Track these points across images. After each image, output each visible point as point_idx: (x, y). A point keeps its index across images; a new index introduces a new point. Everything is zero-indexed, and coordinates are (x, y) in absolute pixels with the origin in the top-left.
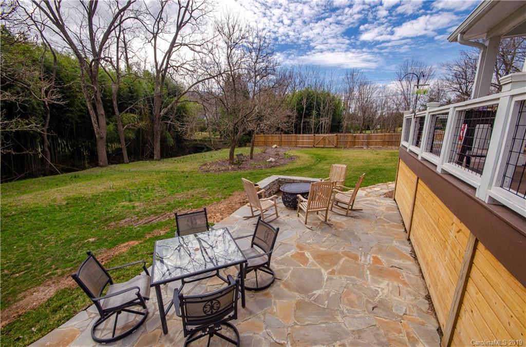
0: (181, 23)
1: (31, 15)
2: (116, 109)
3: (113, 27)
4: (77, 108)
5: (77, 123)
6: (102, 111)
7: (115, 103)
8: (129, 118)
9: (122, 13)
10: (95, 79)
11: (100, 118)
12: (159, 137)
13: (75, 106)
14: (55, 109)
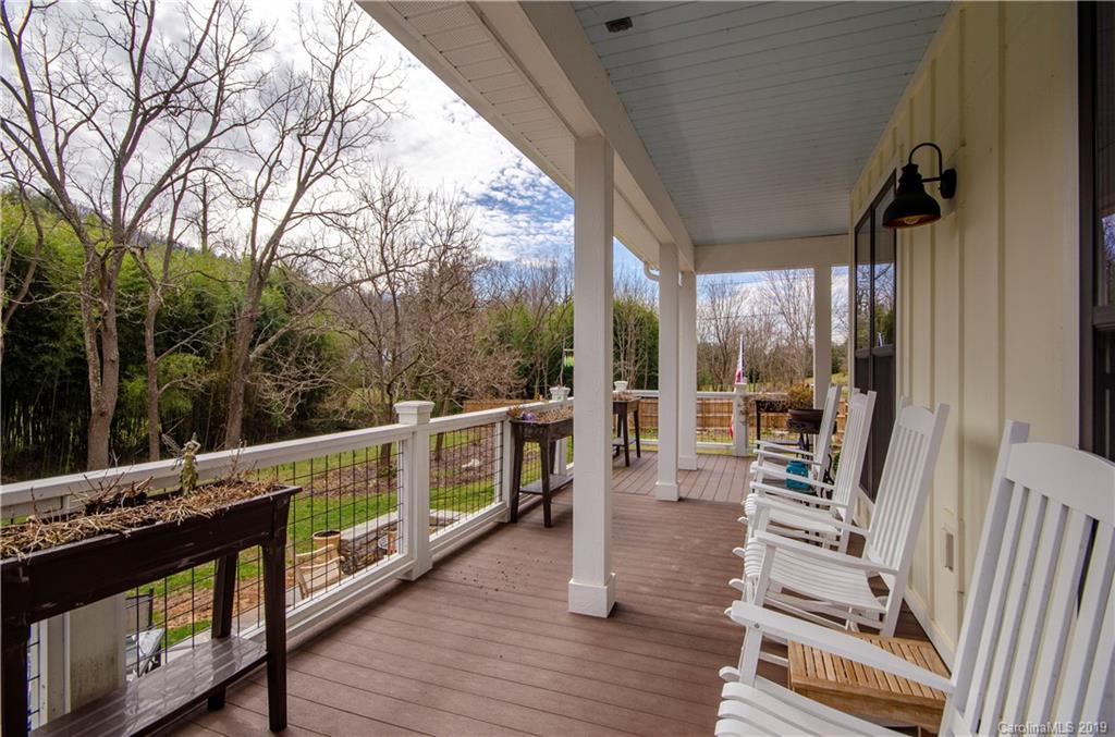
0: (308, 175)
1: (9, 154)
2: (150, 347)
3: (169, 180)
4: (68, 344)
5: (63, 376)
6: (113, 353)
7: (149, 334)
8: (182, 363)
9: (194, 155)
10: (109, 287)
11: (107, 368)
12: (241, 409)
13: (65, 339)
14: (18, 344)
